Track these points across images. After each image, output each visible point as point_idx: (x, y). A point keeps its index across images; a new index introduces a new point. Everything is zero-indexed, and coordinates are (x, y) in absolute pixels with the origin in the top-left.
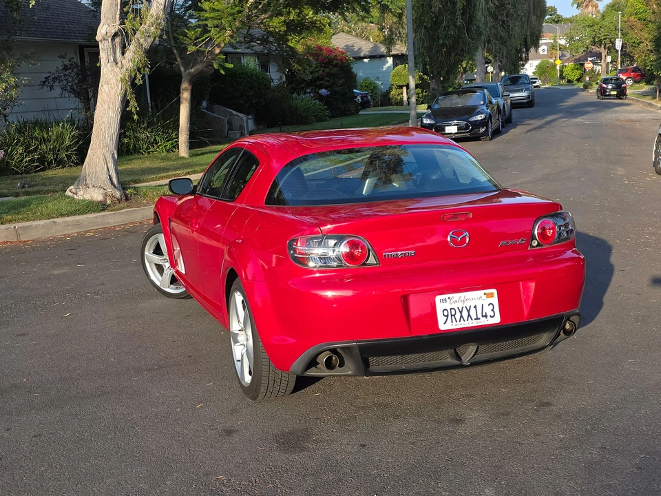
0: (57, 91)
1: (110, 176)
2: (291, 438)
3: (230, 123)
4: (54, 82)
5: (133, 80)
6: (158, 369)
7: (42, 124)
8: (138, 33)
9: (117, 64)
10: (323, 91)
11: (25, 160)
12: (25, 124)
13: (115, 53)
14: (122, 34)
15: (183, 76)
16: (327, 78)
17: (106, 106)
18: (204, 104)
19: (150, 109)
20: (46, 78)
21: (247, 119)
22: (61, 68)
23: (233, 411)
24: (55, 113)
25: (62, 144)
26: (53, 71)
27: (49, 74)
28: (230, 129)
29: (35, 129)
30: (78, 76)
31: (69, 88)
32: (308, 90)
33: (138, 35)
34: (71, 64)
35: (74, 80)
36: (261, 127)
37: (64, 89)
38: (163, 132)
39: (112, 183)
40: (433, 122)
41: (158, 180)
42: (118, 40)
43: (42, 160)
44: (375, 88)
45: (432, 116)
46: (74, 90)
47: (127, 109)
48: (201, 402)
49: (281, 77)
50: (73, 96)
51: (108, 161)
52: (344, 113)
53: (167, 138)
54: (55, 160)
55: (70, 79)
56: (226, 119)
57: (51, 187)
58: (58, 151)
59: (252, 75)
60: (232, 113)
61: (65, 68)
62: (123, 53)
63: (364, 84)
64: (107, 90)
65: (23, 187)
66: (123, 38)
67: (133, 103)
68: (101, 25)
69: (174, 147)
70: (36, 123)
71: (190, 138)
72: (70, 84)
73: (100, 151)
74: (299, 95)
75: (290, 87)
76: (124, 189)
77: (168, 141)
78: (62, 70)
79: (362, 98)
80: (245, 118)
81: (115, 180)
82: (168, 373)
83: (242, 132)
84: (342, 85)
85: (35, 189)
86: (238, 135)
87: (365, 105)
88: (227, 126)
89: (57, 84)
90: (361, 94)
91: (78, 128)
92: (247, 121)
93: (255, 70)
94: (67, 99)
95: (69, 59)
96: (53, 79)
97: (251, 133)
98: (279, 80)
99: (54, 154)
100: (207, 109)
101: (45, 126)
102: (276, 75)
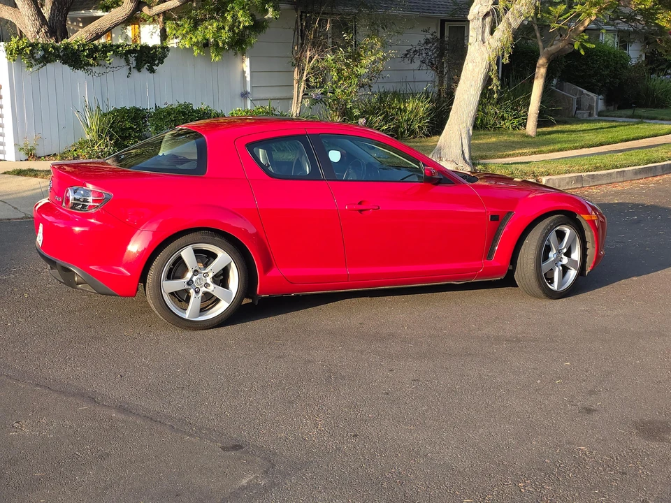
0: (417, 63)
1: (463, 151)
2: (651, 427)
3: (579, 102)
5: (499, 60)
6: (516, 341)
7: (400, 94)
8: (509, 13)
9: (484, 43)
11: (382, 129)
12: (385, 94)
13: (483, 32)
14: (493, 14)
15: (541, 53)
17: (468, 83)
18: (555, 82)
20: (408, 51)
21: (597, 99)
22: (423, 42)
23: (591, 392)
24: (411, 84)
25: (416, 116)
26: (415, 44)
27: (411, 47)
28: (578, 109)
29: (393, 100)
30: (437, 50)
31: (427, 62)
33: (509, 14)
34: (433, 39)
35: (433, 54)
36: (612, 108)
37: (422, 62)
38: (512, 109)
39: (464, 158)
41: (504, 157)
42: (488, 19)
43: (396, 130)
46: (432, 63)
47: (489, 88)
48: (560, 378)
49: (641, 56)
50: (430, 69)
51: (463, 136)
53: (515, 115)
54: (408, 130)
55: (430, 53)
56: (575, 98)
58: (412, 122)
59: (610, 53)
60: (582, 92)
61: (427, 42)
62: (492, 33)
64: (471, 68)
66: (494, 18)
67: (496, 82)
68: (474, 4)
69: (520, 124)
70: (395, 94)
71: (539, 117)
72: (429, 57)
73: (457, 127)
74: (659, 76)
75: (649, 67)
76: (474, 165)
77: (515, 118)
78: (424, 44)
80: (595, 98)
81: (467, 156)
82: (526, 347)
83: (590, 113)
86: (586, 116)
88: (575, 106)
89: (416, 56)
91: (431, 101)
92: (598, 101)
93: (613, 48)
94: (426, 71)
95: (431, 31)
96: (415, 51)
97: (600, 114)
98: (638, 59)
99: (408, 125)
100: (557, 86)
101: (403, 97)
102: (635, 54)
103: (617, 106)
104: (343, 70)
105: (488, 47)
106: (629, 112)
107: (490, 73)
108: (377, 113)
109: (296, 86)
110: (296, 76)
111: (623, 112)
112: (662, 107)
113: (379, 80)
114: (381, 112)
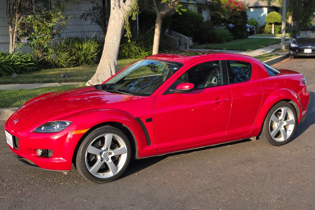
0: (89, 21)
3: (180, 41)
4: (88, 16)
5: (130, 18)
7: (79, 40)
9: (120, 7)
10: (231, 25)
11: (68, 60)
12: (70, 38)
15: (158, 15)
16: (233, 18)
17: (112, 33)
18: (167, 31)
19: (138, 33)
20: (83, 14)
21: (189, 39)
22: (91, 9)
24: (87, 33)
25: (89, 52)
26: (87, 10)
27: (85, 12)
28: (180, 45)
29: (75, 42)
30: (100, 14)
31: (95, 20)
32: (223, 24)
34: (97, 7)
35: (98, 16)
36: (196, 44)
37: (92, 20)
38: (144, 46)
40: (297, 46)
43: (77, 60)
44: (257, 24)
45: (296, 43)
46: (98, 21)
47: (125, 36)
49: (208, 16)
50: (97, 24)
51: (112, 66)
52: (241, 37)
54: (85, 60)
55: (96, 15)
56: (178, 39)
57: (80, 77)
58: (87, 55)
59: (194, 15)
60: (181, 36)
61: (94, 9)
62: (124, 1)
63: (251, 22)
64: (113, 23)
65: (65, 77)
67: (129, 32)
70: (76, 39)
71: (159, 51)
72: (96, 18)
73: (107, 60)
74: (218, 27)
75: (213, 22)
77: (147, 51)
78: (92, 10)
79: (250, 29)
80: (188, 39)
83: (186, 47)
84: (241, 22)
85: (71, 78)
86: (184, 48)
87: (252, 33)
88: (178, 43)
89: (89, 17)
90: (250, 27)
91: (98, 43)
92: (189, 41)
93: (195, 13)
94: (94, 26)
95: (96, 3)
96: (87, 14)
97: (191, 47)
98: (207, 18)
99: (84, 57)
100: (168, 33)
101: (81, 41)
102: (206, 15)
103: (199, 43)
104: (40, 25)
105: (123, 10)
106: (205, 46)
107: (125, 26)
108: (65, 50)
109: (11, 35)
110: (10, 29)
111: (202, 46)
112: (220, 43)
113: (65, 31)
114: (67, 50)
